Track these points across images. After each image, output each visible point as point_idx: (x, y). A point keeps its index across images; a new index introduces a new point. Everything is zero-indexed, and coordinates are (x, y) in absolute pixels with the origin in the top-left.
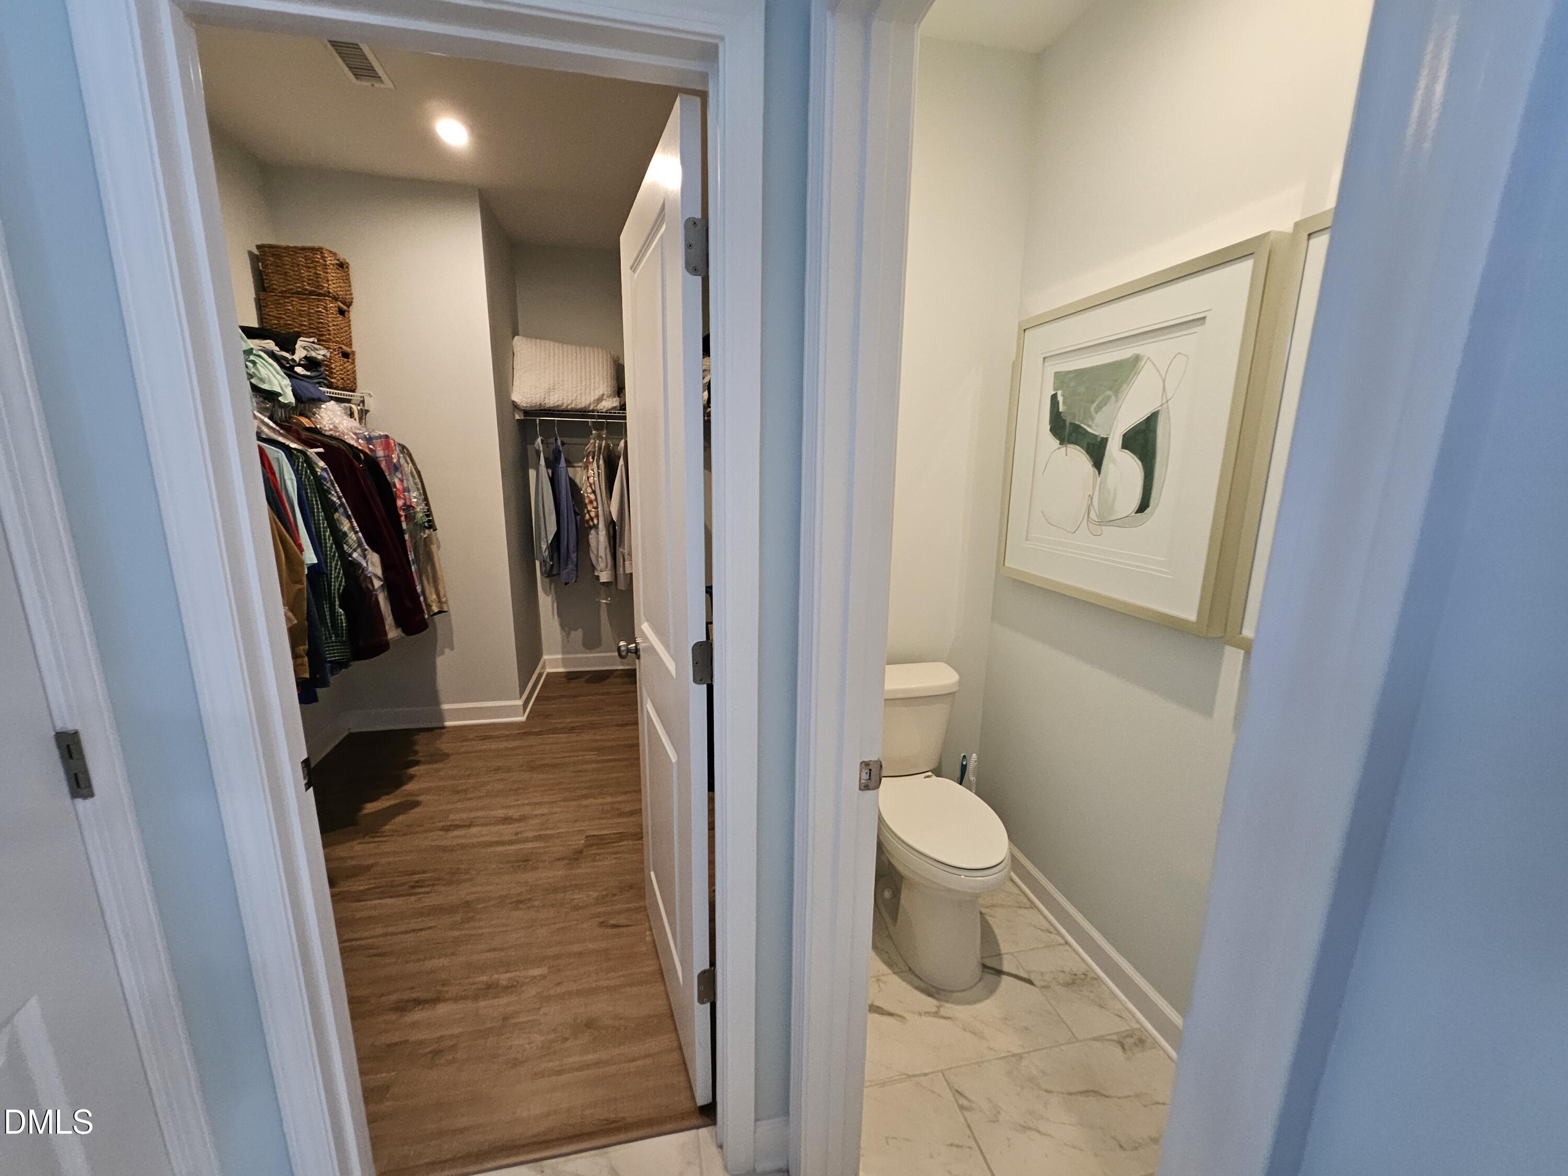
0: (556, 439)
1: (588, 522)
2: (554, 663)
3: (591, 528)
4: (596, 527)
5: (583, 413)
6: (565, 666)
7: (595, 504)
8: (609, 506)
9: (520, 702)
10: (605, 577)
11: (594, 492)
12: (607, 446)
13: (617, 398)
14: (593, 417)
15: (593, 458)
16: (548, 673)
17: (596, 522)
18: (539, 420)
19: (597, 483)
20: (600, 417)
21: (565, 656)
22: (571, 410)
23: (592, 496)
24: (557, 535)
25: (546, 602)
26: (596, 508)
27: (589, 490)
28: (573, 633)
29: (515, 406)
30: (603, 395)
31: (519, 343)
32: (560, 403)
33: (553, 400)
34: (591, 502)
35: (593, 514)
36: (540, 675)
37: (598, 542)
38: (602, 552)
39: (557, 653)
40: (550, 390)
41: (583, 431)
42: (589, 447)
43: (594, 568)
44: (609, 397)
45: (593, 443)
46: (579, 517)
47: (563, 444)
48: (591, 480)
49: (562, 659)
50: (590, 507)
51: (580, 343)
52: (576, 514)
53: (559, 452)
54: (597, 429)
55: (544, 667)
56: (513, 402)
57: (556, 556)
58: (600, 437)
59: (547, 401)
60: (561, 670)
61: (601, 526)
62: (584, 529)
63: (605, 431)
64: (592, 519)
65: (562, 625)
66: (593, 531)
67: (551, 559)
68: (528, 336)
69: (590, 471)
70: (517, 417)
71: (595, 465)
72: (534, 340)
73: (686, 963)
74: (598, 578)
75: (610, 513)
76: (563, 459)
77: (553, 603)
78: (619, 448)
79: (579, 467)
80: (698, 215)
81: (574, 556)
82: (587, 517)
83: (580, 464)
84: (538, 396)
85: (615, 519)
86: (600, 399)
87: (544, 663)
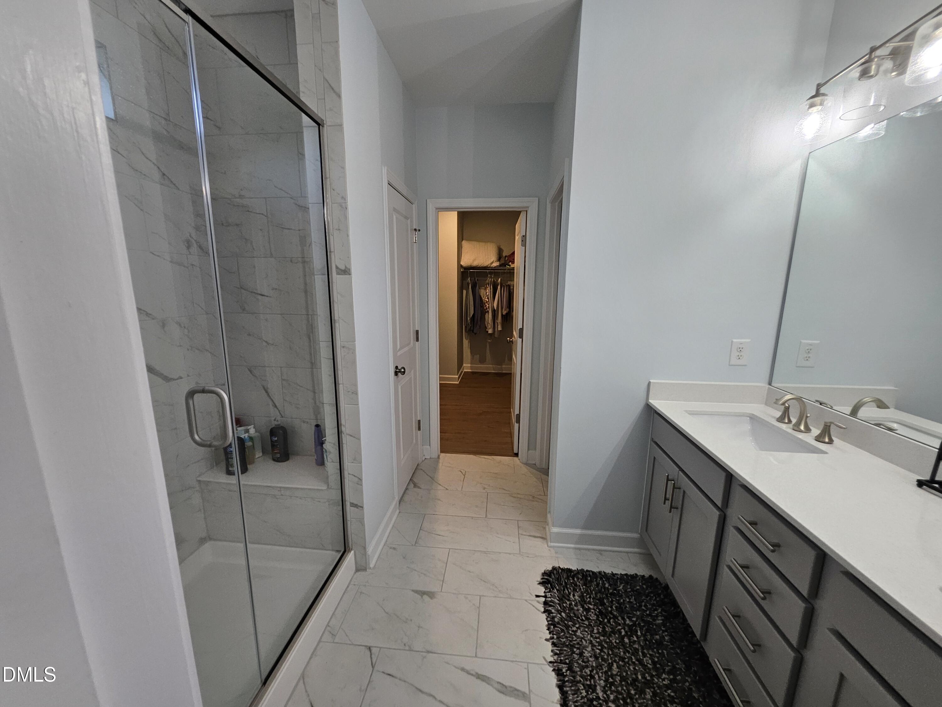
0: (475, 279)
1: (485, 310)
2: (467, 368)
3: (486, 312)
4: (488, 312)
5: (485, 268)
6: (471, 369)
7: (488, 303)
8: (493, 303)
9: (457, 377)
10: (490, 331)
11: (488, 298)
12: (494, 281)
13: (499, 262)
14: (489, 270)
15: (489, 286)
16: (465, 372)
17: (488, 310)
18: (470, 271)
19: (489, 295)
20: (492, 270)
21: (472, 365)
22: (482, 267)
23: (487, 300)
24: (474, 315)
25: (466, 343)
26: (489, 304)
27: (486, 298)
28: (475, 356)
29: (461, 266)
30: (493, 261)
31: (464, 243)
32: (478, 265)
33: (475, 264)
34: (487, 302)
35: (487, 307)
36: (462, 372)
37: (489, 317)
38: (490, 322)
39: (469, 364)
40: (474, 260)
41: (485, 275)
42: (487, 281)
43: (486, 328)
44: (495, 262)
45: (489, 280)
46: (482, 308)
47: (477, 280)
48: (487, 294)
49: (471, 366)
50: (486, 304)
51: (486, 241)
52: (481, 307)
53: (476, 283)
54: (490, 274)
55: (463, 369)
56: (461, 265)
57: (472, 323)
58: (491, 278)
59: (473, 264)
60: (470, 371)
61: (490, 311)
62: (484, 312)
63: (493, 275)
64: (487, 309)
65: (471, 353)
66: (487, 314)
67: (471, 324)
68: (467, 240)
69: (487, 290)
70: (462, 270)
71: (489, 288)
72: (469, 242)
73: (514, 412)
74: (487, 332)
75: (494, 306)
76: (477, 286)
77: (468, 343)
78: (498, 281)
79: (482, 289)
80: (525, 234)
81: (479, 323)
82: (485, 308)
83: (483, 288)
84: (470, 263)
85: (495, 308)
86: (492, 263)
87: (463, 368)
